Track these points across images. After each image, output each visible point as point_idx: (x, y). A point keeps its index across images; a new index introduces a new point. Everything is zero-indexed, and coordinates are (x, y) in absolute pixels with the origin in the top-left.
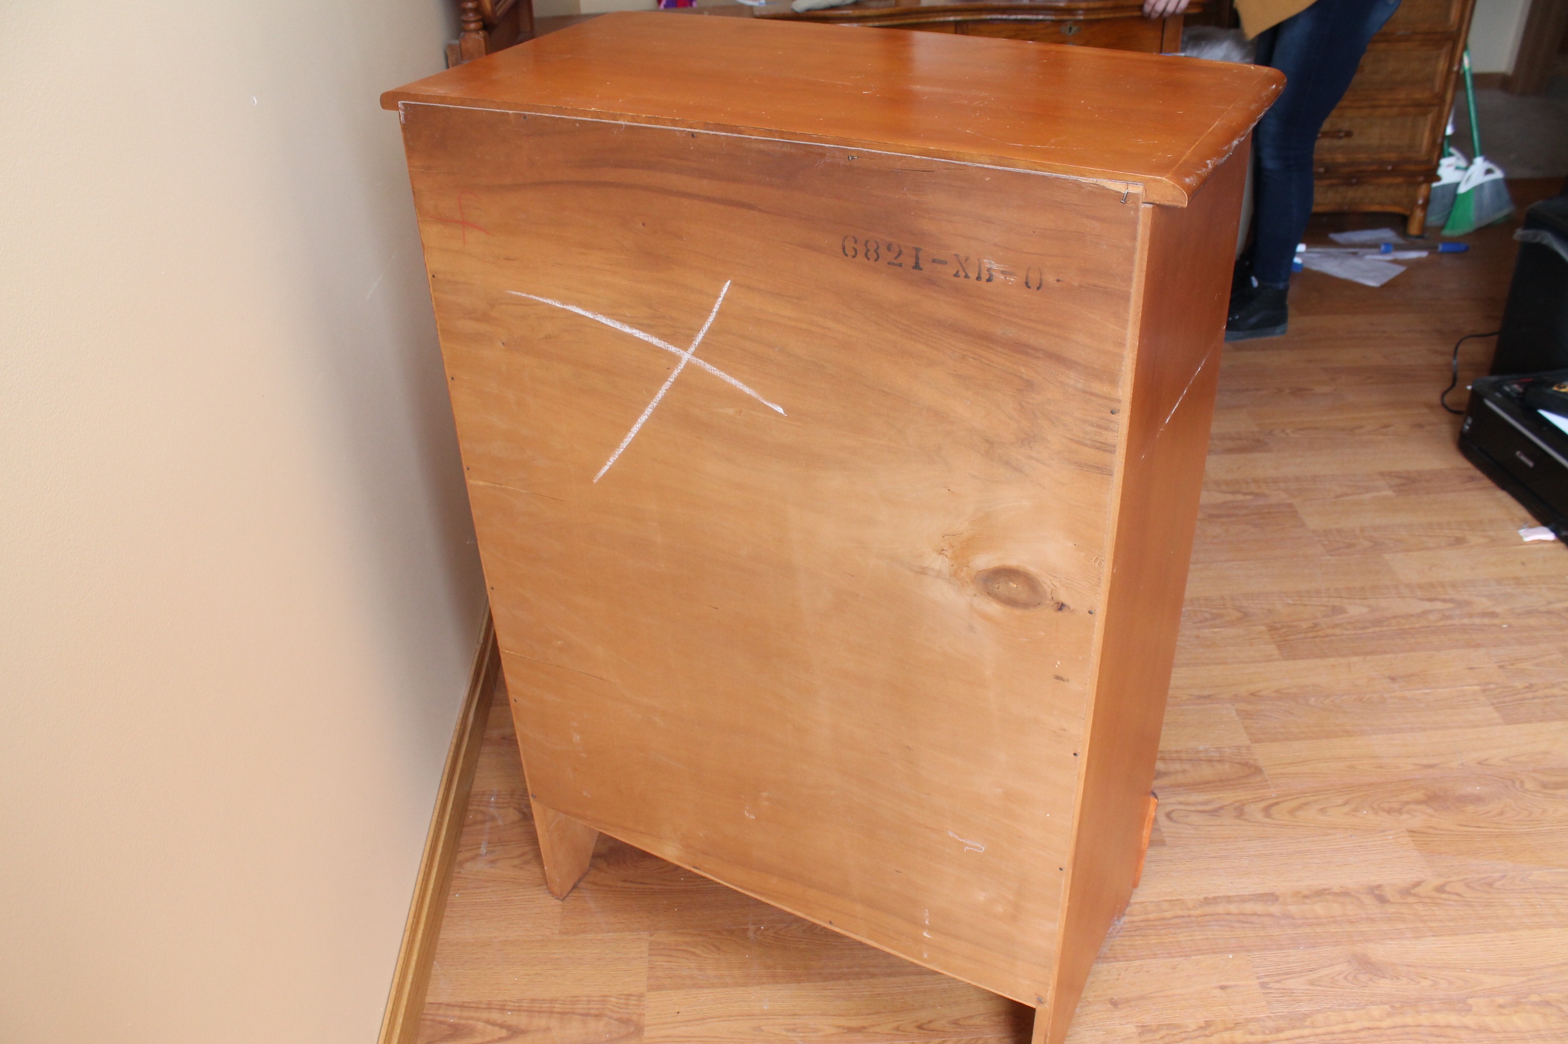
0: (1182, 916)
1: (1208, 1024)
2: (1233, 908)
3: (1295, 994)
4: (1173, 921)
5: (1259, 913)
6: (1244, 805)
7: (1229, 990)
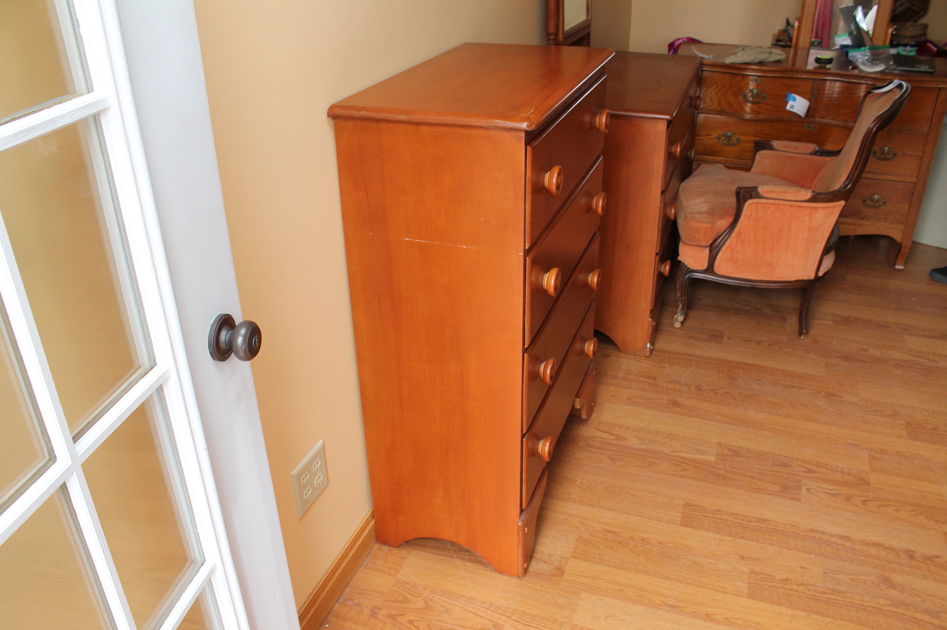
0: (795, 533)
1: (787, 580)
2: (824, 537)
3: (840, 582)
4: (789, 534)
5: (838, 543)
6: (852, 496)
7: (805, 570)
